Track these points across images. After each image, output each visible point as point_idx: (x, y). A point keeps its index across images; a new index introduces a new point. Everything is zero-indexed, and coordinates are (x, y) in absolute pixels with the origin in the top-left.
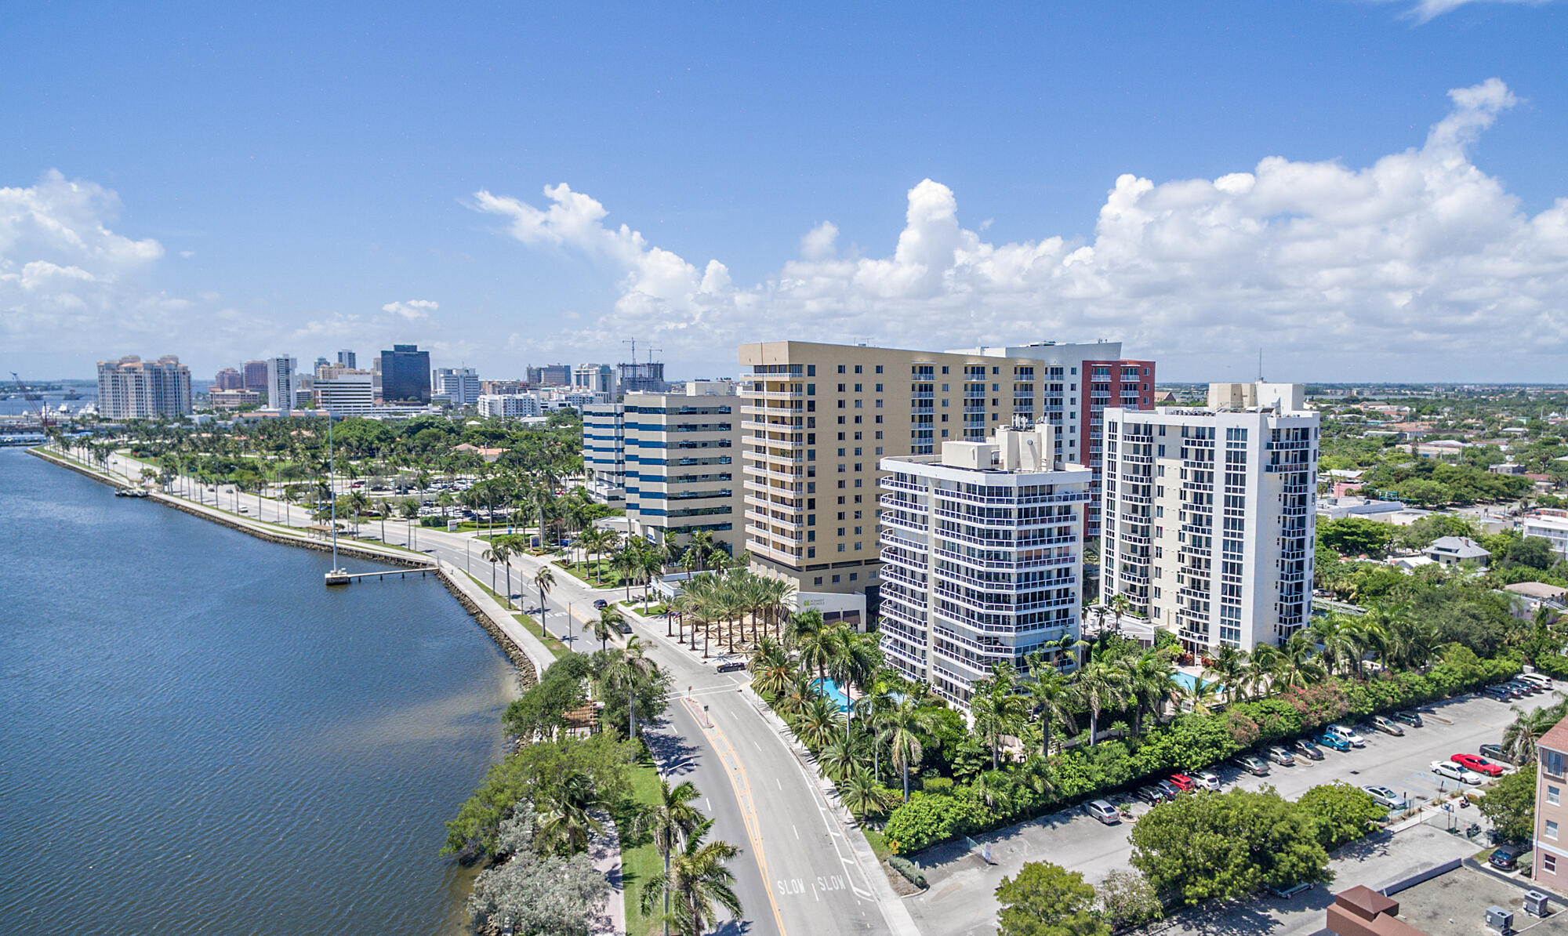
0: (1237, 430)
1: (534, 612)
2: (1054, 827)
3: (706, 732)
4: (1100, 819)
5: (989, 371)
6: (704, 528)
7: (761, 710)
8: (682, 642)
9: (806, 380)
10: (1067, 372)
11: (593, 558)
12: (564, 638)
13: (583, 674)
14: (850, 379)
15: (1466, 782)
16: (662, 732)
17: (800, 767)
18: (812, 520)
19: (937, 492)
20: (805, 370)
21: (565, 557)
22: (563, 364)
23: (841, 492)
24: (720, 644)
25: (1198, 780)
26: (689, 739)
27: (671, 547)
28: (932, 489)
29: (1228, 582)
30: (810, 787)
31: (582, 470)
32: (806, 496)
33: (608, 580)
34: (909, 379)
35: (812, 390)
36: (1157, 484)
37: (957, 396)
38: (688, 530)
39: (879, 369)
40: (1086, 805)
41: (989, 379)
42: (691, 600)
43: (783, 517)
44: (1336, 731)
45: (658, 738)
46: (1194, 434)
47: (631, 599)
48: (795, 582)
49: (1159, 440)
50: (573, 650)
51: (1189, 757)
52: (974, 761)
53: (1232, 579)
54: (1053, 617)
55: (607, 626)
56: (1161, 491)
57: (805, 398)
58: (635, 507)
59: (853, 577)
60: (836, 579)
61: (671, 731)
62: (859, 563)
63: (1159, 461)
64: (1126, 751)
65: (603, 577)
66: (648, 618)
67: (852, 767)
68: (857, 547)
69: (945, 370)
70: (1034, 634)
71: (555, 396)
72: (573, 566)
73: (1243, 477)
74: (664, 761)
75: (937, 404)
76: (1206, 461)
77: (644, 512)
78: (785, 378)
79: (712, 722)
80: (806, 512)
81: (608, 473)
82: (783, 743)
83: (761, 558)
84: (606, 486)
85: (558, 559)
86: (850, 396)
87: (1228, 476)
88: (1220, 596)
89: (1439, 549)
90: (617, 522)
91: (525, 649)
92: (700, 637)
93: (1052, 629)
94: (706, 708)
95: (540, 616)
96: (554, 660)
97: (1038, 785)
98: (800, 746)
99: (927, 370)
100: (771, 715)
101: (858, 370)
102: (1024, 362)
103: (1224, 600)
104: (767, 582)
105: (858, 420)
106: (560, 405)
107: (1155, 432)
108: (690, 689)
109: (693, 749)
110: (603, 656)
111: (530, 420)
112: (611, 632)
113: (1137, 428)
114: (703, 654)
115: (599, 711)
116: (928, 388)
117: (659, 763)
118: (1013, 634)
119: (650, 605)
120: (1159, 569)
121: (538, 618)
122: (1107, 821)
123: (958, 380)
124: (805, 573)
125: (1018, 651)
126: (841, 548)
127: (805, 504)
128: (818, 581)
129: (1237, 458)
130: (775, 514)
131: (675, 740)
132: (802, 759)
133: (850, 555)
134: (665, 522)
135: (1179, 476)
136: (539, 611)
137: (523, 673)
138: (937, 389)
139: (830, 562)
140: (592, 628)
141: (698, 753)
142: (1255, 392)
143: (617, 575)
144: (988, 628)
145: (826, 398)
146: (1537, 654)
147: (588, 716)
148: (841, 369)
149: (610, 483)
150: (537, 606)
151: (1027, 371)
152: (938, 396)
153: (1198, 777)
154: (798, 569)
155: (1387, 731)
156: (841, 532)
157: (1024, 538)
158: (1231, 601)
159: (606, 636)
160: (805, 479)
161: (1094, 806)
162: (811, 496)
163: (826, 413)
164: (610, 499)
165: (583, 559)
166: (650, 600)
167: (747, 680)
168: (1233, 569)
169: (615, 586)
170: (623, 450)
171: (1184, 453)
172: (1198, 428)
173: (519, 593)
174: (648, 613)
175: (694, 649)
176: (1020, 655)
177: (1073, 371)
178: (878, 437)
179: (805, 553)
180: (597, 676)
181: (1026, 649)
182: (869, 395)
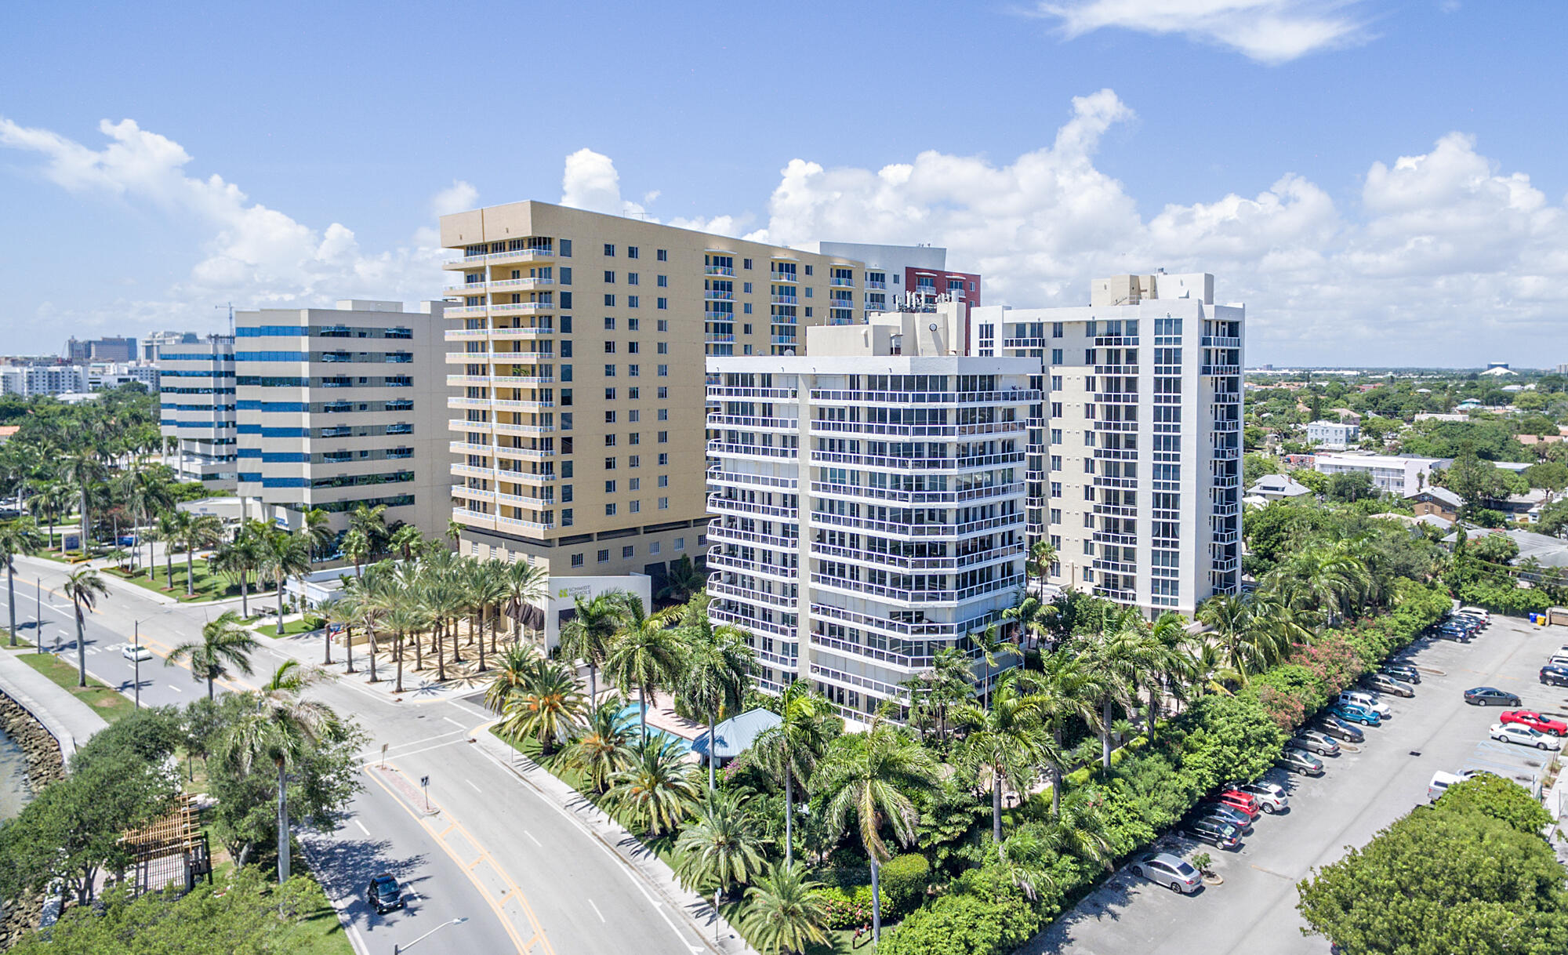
0: (1169, 321)
1: (62, 648)
2: (1114, 916)
3: (427, 824)
4: (1175, 887)
5: (800, 270)
6: (371, 504)
7: (519, 770)
8: (351, 671)
9: (558, 262)
10: (889, 279)
11: (180, 559)
12: (125, 686)
13: (167, 747)
14: (621, 265)
15: (1546, 749)
16: (338, 837)
17: (624, 867)
18: (567, 470)
19: (815, 395)
20: (556, 246)
21: (127, 561)
22: (125, 336)
23: (610, 429)
24: (420, 669)
25: (1259, 796)
26: (395, 843)
27: (320, 532)
28: (804, 391)
29: (1161, 520)
30: (657, 905)
31: (157, 444)
32: (557, 433)
33: (206, 590)
34: (701, 273)
35: (566, 276)
36: (1052, 400)
37: (763, 300)
38: (346, 506)
39: (661, 255)
40: (1142, 866)
41: (801, 281)
42: (362, 602)
43: (517, 466)
44: (1353, 699)
45: (331, 851)
46: (1105, 330)
47: (250, 614)
48: (542, 563)
49: (1053, 343)
50: (143, 704)
51: (1245, 761)
52: (955, 818)
53: (1166, 515)
54: (997, 577)
55: (218, 654)
56: (1058, 410)
57: (556, 286)
58: (255, 477)
59: (627, 551)
60: (603, 555)
61: (352, 831)
62: (634, 531)
63: (1054, 371)
64: (1170, 766)
65: (197, 586)
66: (285, 639)
67: (745, 858)
68: (635, 506)
69: (747, 264)
70: (981, 600)
71: (113, 372)
72: (143, 573)
73: (1178, 382)
74: (354, 898)
75: (739, 309)
76: (1123, 364)
77: (270, 483)
78: (526, 256)
79: (436, 803)
80: (558, 457)
81: (201, 441)
82: (577, 824)
83: (478, 533)
84: (199, 461)
85: (113, 564)
86: (621, 289)
87: (1158, 381)
88: (1150, 539)
89: (1265, 488)
90: (219, 507)
91: (40, 712)
92: (384, 659)
93: (1001, 591)
94: (425, 780)
95: (75, 654)
96: (100, 725)
97: (1089, 845)
98: (609, 826)
99: (724, 262)
100: (542, 775)
101: (633, 252)
102: (841, 263)
103: (1156, 543)
104: (496, 567)
105: (633, 324)
106: (120, 380)
107: (1048, 333)
108: (385, 748)
109: (409, 864)
110: (210, 710)
111: (70, 397)
112: (225, 662)
113: (1020, 328)
114: (395, 686)
115: (204, 815)
116: (728, 287)
117: (341, 905)
118: (954, 603)
119: (286, 619)
120: (1057, 512)
121: (71, 657)
122: (1189, 889)
123: (763, 279)
124: (557, 549)
125: (961, 628)
126: (610, 509)
127: (557, 445)
128: (577, 560)
129: (1168, 357)
130: (504, 464)
131: (367, 849)
132: (625, 850)
133: (623, 519)
134: (306, 496)
135: (1084, 386)
136: (73, 646)
137: (34, 757)
138: (738, 288)
139: (595, 530)
140: (186, 662)
141: (419, 871)
142: (1155, 287)
143: (223, 580)
144: (916, 598)
145: (587, 291)
146: (1459, 586)
147: (180, 829)
148: (609, 250)
149: (206, 457)
150: (69, 635)
151: (844, 274)
152: (738, 298)
153: (1259, 791)
154: (547, 543)
155: (1396, 693)
156: (610, 486)
157: (968, 456)
158: (1165, 543)
159: (215, 671)
160: (557, 408)
161: (1158, 865)
162: (567, 433)
163: (587, 312)
164: (205, 477)
165: (161, 562)
166: (286, 611)
167: (481, 721)
168: (1166, 502)
169: (219, 596)
170: (233, 391)
171: (1091, 357)
172: (1109, 323)
173: (35, 619)
174: (282, 633)
175: (374, 680)
176: (963, 635)
177: (896, 279)
178: (660, 351)
179: (557, 518)
180: (197, 749)
181: (971, 625)
182: (647, 290)
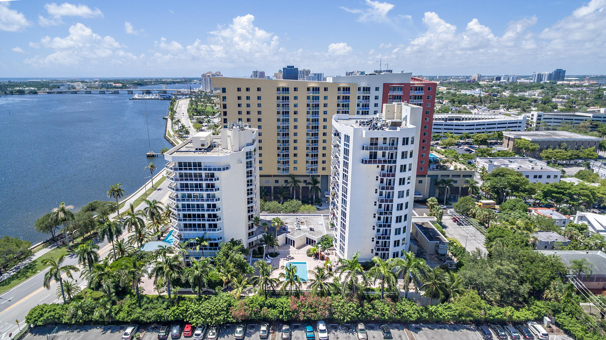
0: (347, 136)
5: (322, 89)
9: (222, 95)
10: (373, 90)
14: (244, 94)
34: (276, 94)
35: (224, 99)
37: (303, 102)
39: (259, 89)
41: (322, 94)
54: (207, 227)
69: (295, 89)
70: (196, 233)
73: (348, 164)
75: (292, 106)
86: (244, 102)
87: (344, 162)
93: (208, 232)
101: (248, 89)
102: (343, 85)
105: (248, 113)
116: (286, 98)
123: (303, 94)
129: (347, 152)
138: (292, 99)
142: (401, 111)
145: (232, 103)
148: (239, 90)
151: (347, 89)
152: (292, 102)
168: (344, 214)
177: (377, 89)
178: (259, 121)
182: (254, 101)
